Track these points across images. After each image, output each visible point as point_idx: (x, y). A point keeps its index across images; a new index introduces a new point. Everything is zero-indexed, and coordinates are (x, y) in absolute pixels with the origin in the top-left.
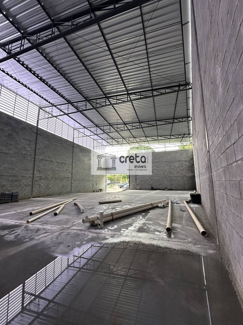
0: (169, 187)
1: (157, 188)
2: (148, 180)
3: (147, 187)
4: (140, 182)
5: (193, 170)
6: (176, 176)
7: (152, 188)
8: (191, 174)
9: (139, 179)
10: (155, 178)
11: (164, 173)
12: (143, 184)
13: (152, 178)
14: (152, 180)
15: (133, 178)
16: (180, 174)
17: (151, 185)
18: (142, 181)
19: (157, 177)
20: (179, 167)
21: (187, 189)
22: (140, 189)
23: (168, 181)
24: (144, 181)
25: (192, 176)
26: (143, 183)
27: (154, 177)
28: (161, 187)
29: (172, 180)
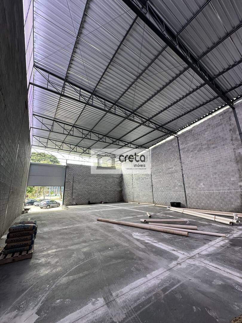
0: (104, 201)
1: (94, 202)
2: (86, 194)
3: (84, 202)
4: (77, 196)
5: (121, 186)
6: (109, 190)
7: (89, 202)
8: (120, 189)
9: (76, 193)
10: (92, 192)
11: (100, 187)
12: (79, 199)
13: (89, 192)
14: (90, 193)
15: (69, 192)
16: (113, 189)
17: (88, 199)
18: (79, 195)
19: (94, 191)
20: (112, 183)
21: (117, 201)
22: (76, 204)
23: (103, 195)
24: (81, 195)
25: (121, 191)
26: (80, 197)
27: (92, 191)
28: (97, 201)
29: (106, 193)
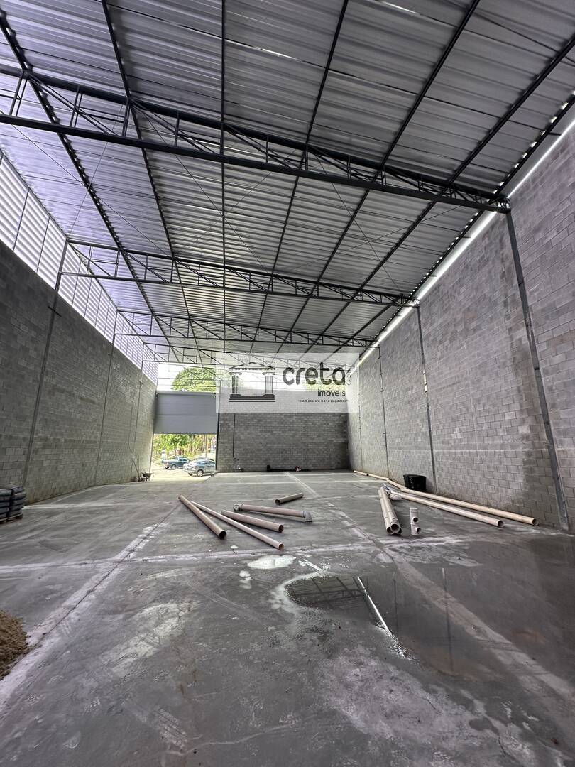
0: (303, 465)
1: (279, 466)
2: (261, 450)
3: (257, 466)
4: (243, 455)
5: (345, 432)
6: (315, 443)
7: (269, 467)
8: (341, 440)
9: (240, 447)
10: (276, 445)
11: (293, 436)
12: (248, 459)
13: (269, 445)
14: (270, 449)
15: (227, 445)
16: (324, 439)
17: (266, 460)
18: (247, 451)
19: (279, 443)
20: (322, 425)
21: (334, 468)
22: (242, 471)
23: (300, 452)
24: (251, 452)
25: (344, 443)
26: (248, 457)
27: (275, 443)
28: (287, 465)
29: (308, 450)
